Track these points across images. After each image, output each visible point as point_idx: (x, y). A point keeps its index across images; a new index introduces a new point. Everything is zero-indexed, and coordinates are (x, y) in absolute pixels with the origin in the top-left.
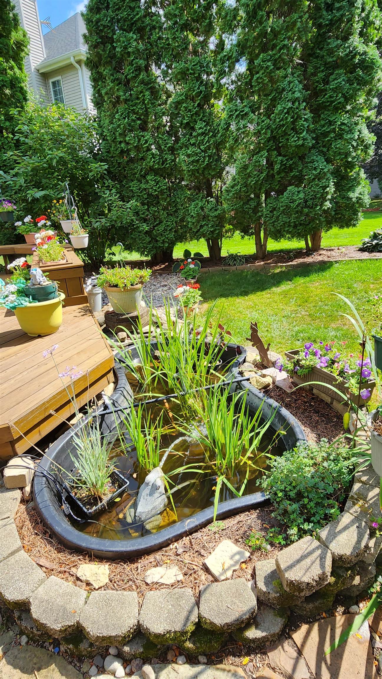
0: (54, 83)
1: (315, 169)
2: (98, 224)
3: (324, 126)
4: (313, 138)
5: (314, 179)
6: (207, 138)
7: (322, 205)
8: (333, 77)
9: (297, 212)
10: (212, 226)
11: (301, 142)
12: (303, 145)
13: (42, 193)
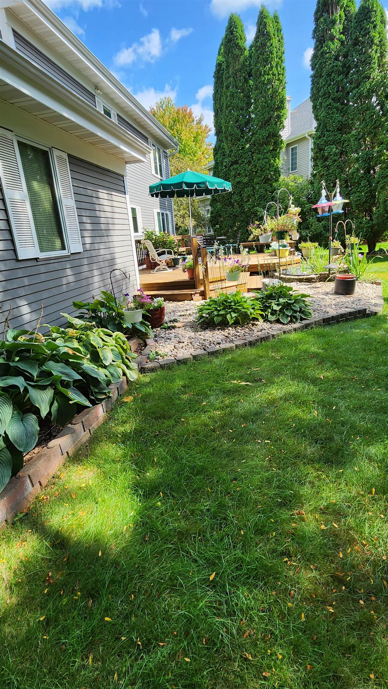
0: (292, 149)
2: (305, 233)
6: (366, 188)
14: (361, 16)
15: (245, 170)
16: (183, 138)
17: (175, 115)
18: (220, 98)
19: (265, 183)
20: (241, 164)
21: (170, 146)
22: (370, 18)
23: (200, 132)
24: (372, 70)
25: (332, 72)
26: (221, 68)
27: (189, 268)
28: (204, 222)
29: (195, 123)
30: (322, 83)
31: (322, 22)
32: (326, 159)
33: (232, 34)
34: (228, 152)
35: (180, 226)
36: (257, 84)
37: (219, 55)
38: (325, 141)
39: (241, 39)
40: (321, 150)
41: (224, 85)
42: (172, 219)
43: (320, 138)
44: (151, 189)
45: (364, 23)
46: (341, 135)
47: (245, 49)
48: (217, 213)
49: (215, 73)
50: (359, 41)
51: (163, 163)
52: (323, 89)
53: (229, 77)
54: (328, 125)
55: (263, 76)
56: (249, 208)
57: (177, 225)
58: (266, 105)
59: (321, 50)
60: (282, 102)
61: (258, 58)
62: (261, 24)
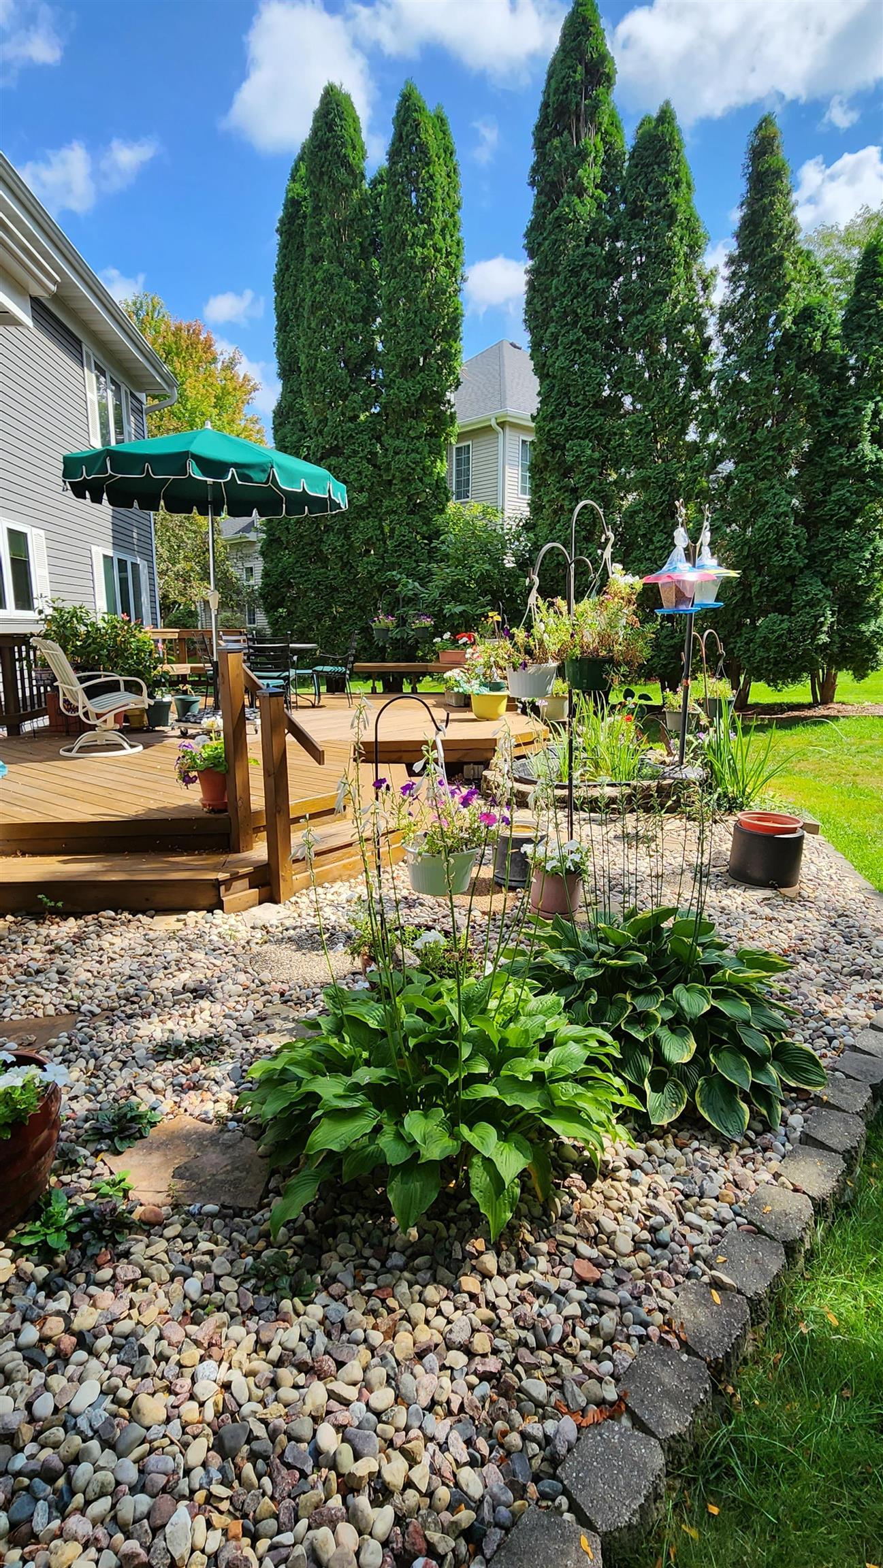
0: (458, 450)
1: (807, 594)
3: (822, 542)
4: (805, 557)
5: (804, 607)
7: (814, 638)
8: (835, 487)
9: (778, 645)
10: (665, 658)
11: (786, 562)
12: (789, 565)
13: (460, 608)
14: (646, 154)
15: (359, 473)
16: (188, 393)
17: (171, 338)
18: (296, 285)
19: (412, 512)
20: (350, 457)
21: (150, 384)
22: (667, 162)
23: (230, 387)
24: (674, 278)
25: (582, 266)
26: (298, 211)
27: (208, 769)
28: (240, 597)
29: (219, 365)
30: (557, 289)
31: (556, 148)
32: (567, 472)
33: (331, 130)
34: (315, 422)
35: (175, 602)
36: (395, 263)
37: (293, 179)
38: (566, 429)
39: (354, 148)
40: (555, 448)
41: (308, 253)
42: (152, 579)
43: (553, 418)
44: (71, 466)
45: (653, 171)
46: (602, 418)
47: (363, 176)
48: (281, 575)
49: (281, 221)
50: (643, 208)
51: (129, 424)
52: (561, 303)
53: (320, 235)
54: (571, 389)
55: (411, 246)
56: (369, 572)
57: (165, 597)
58: (417, 320)
59: (556, 213)
60: (455, 320)
61: (397, 203)
62: (404, 123)
